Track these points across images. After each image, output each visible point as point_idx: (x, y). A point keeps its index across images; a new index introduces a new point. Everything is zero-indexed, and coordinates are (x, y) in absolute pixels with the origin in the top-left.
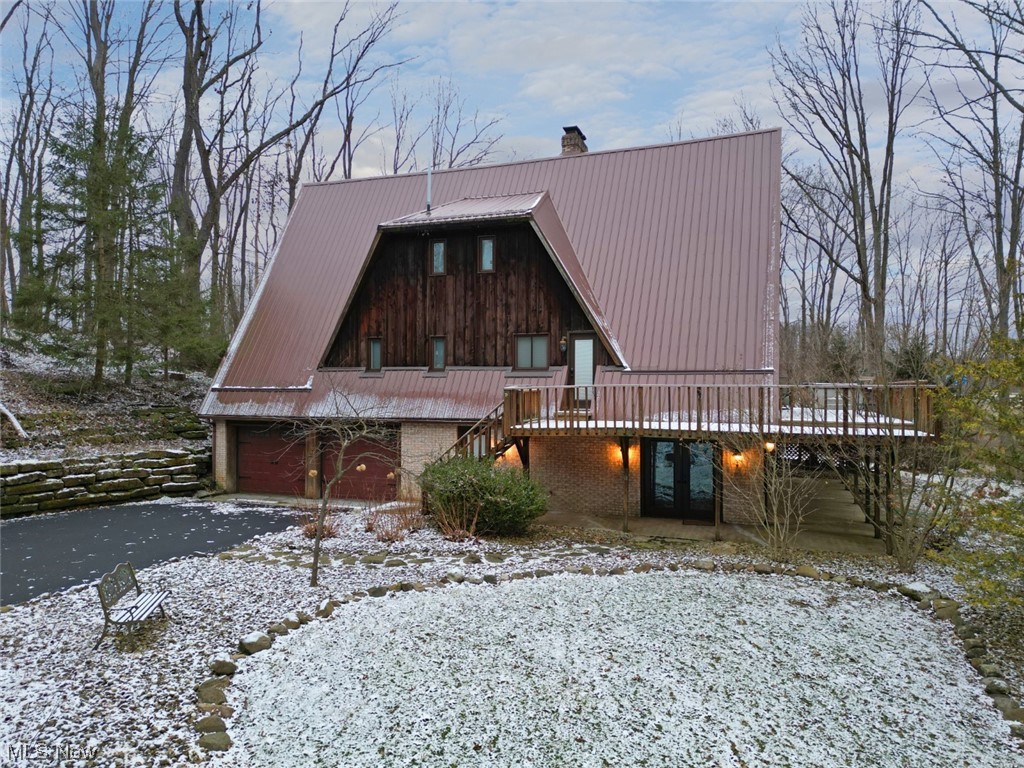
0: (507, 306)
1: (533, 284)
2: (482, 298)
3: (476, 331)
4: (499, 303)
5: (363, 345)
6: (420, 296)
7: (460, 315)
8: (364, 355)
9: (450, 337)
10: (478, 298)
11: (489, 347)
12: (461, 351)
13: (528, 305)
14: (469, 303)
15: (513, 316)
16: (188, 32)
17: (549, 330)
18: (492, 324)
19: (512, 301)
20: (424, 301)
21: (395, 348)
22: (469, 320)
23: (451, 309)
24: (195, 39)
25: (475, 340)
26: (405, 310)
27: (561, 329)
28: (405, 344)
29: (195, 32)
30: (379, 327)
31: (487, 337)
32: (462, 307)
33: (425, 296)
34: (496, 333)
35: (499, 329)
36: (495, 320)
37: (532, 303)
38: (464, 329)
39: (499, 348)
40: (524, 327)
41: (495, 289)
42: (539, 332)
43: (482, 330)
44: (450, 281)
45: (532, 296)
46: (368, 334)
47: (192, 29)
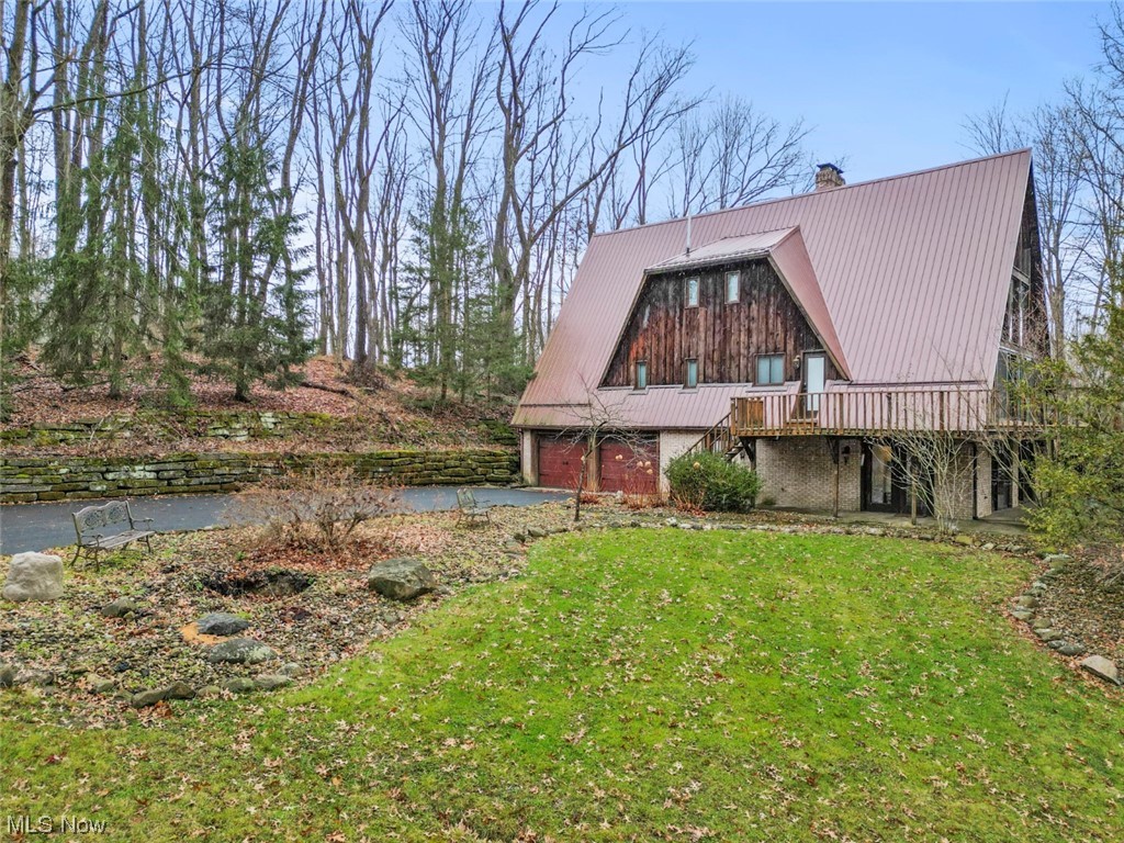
0: (749, 331)
1: (771, 311)
2: (728, 326)
3: (723, 353)
4: (742, 328)
5: (632, 368)
6: (677, 326)
7: (710, 340)
8: (632, 376)
9: (701, 359)
10: (725, 326)
11: (733, 366)
12: (710, 370)
13: (767, 329)
14: (717, 330)
15: (754, 339)
16: (507, 111)
17: (785, 350)
18: (736, 347)
19: (753, 326)
20: (680, 330)
21: (657, 370)
22: (717, 343)
23: (703, 335)
24: (512, 117)
25: (722, 361)
26: (666, 337)
27: (795, 349)
28: (665, 366)
29: (513, 110)
30: (645, 352)
31: (731, 357)
32: (711, 333)
33: (681, 325)
34: (739, 354)
35: (742, 351)
36: (738, 343)
37: (771, 326)
38: (713, 351)
39: (742, 366)
40: (763, 348)
41: (739, 318)
42: (776, 352)
43: (728, 352)
44: (702, 311)
45: (771, 321)
46: (637, 359)
47: (510, 109)
